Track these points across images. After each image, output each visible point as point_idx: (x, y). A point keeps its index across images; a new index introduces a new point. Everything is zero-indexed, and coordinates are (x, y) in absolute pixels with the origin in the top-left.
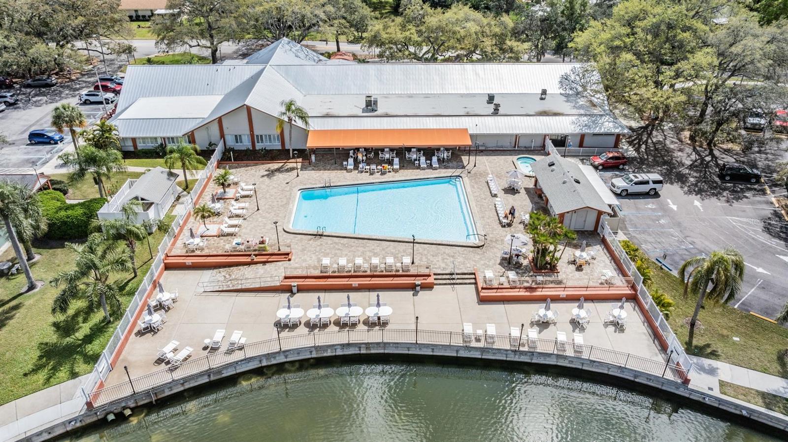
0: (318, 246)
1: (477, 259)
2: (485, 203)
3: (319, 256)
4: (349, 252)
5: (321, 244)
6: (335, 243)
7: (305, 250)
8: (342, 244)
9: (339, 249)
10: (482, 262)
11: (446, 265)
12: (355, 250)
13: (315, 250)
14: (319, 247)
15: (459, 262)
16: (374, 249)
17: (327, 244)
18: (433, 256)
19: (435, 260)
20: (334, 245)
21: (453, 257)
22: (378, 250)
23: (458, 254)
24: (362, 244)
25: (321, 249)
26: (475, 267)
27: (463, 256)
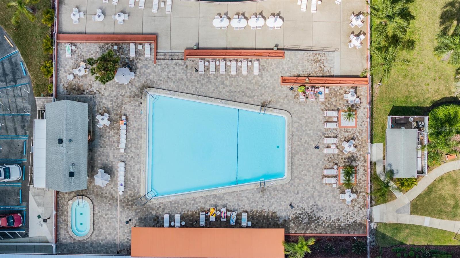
0: (263, 94)
1: (153, 74)
2: (133, 152)
3: (262, 81)
4: (241, 86)
5: (261, 96)
6: (251, 97)
7: (272, 89)
8: (247, 96)
9: (248, 89)
10: (149, 71)
11: (174, 68)
12: (237, 87)
13: (265, 89)
14: (263, 92)
15: (165, 71)
16: (224, 88)
17: (258, 96)
18: (182, 79)
19: (181, 74)
20: (252, 95)
21: (169, 78)
22: (221, 86)
23: (165, 81)
24: (232, 96)
25: (261, 90)
26: (155, 65)
27: (161, 78)
